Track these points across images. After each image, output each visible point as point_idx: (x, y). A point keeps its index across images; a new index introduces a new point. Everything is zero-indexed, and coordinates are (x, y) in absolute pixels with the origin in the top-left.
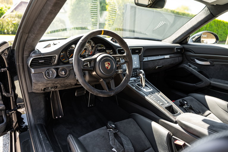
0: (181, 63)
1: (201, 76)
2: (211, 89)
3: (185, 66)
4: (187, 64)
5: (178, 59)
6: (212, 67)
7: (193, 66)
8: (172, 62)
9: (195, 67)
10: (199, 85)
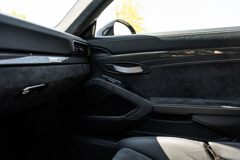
0: (90, 75)
1: (133, 97)
2: (154, 120)
3: (99, 81)
4: (100, 76)
5: (82, 69)
6: (146, 77)
7: (114, 80)
8: (71, 74)
9: (116, 82)
10: (132, 115)
